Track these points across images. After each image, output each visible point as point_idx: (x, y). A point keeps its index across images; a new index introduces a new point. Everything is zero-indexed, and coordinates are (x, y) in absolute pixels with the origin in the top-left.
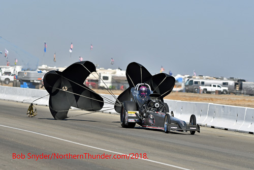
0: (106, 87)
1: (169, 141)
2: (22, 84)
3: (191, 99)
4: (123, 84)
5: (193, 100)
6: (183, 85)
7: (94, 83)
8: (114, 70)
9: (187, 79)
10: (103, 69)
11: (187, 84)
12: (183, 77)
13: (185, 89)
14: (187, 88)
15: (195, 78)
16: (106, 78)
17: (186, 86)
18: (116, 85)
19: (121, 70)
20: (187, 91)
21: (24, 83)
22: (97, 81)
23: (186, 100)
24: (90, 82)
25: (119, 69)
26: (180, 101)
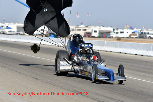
0: (96, 36)
1: (130, 65)
2: (50, 35)
3: (142, 42)
4: (105, 34)
5: (143, 42)
6: (138, 34)
7: (89, 34)
8: (100, 27)
9: (140, 31)
10: (94, 26)
11: (140, 34)
12: (137, 30)
13: (139, 36)
14: (140, 36)
15: (144, 31)
16: (95, 31)
17: (139, 35)
18: (101, 35)
19: (104, 27)
20: (140, 37)
21: (52, 35)
22: (90, 33)
23: (140, 42)
24: (87, 34)
25: (103, 26)
26: (136, 43)
